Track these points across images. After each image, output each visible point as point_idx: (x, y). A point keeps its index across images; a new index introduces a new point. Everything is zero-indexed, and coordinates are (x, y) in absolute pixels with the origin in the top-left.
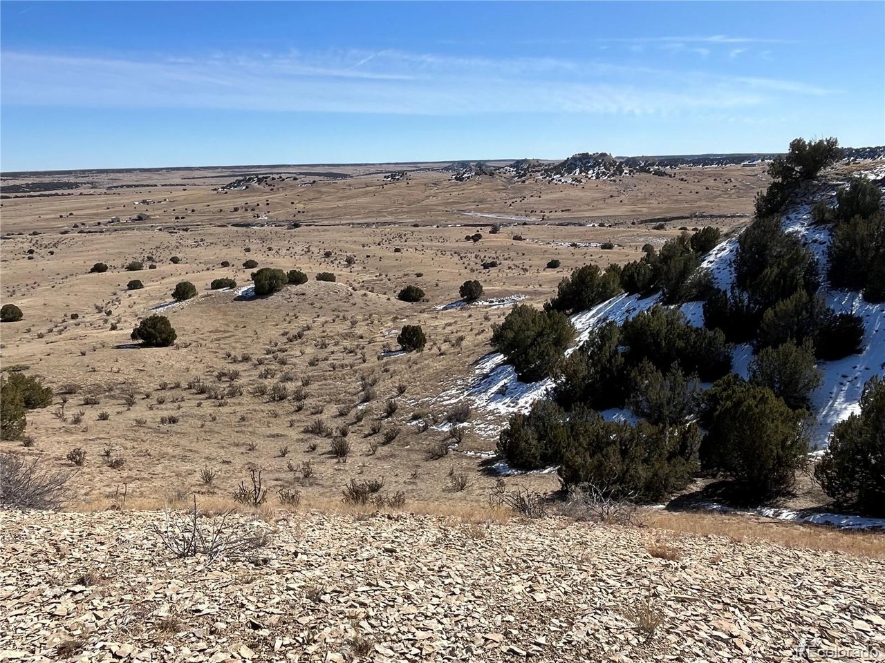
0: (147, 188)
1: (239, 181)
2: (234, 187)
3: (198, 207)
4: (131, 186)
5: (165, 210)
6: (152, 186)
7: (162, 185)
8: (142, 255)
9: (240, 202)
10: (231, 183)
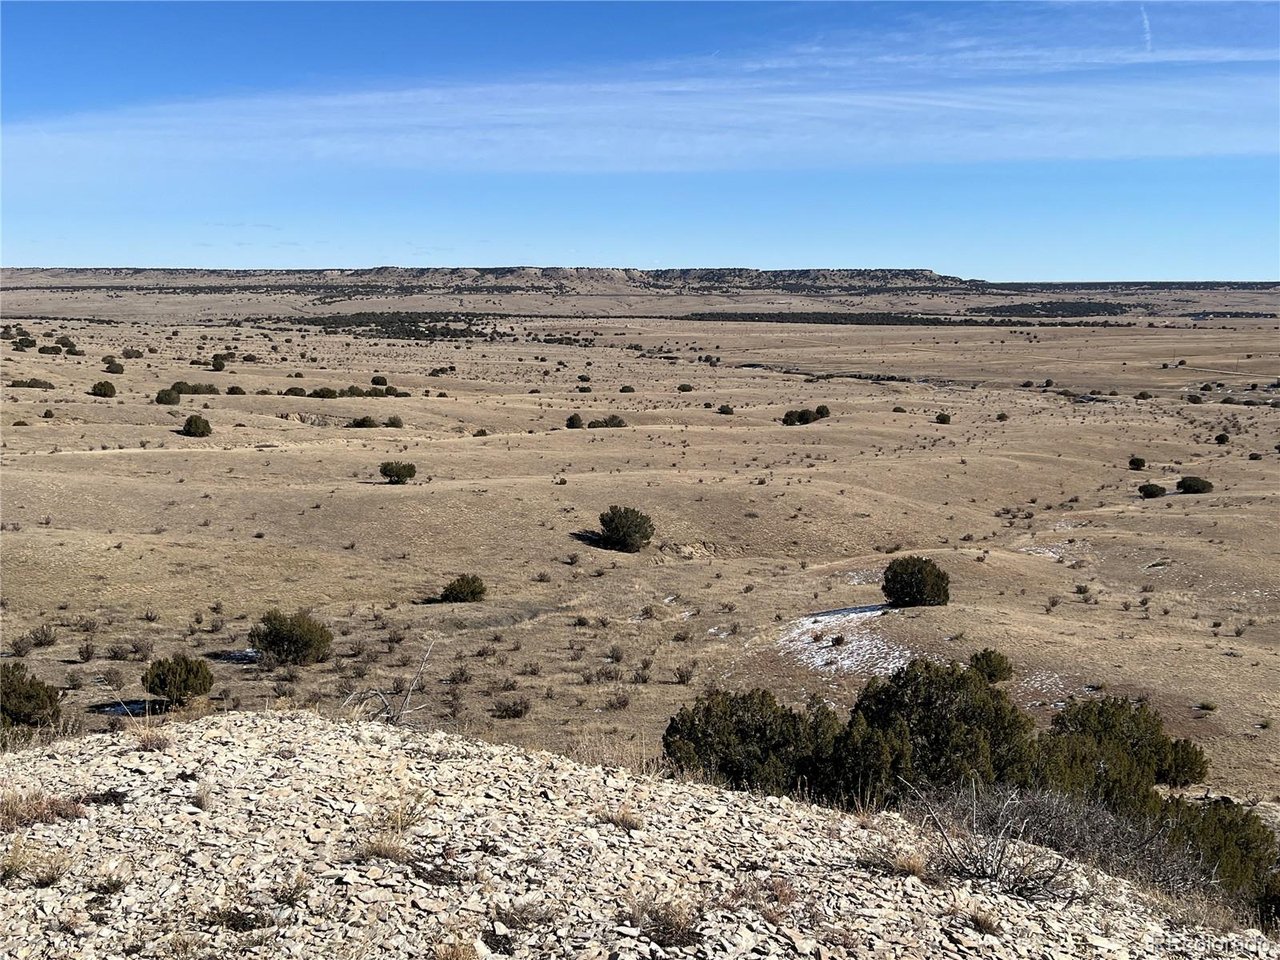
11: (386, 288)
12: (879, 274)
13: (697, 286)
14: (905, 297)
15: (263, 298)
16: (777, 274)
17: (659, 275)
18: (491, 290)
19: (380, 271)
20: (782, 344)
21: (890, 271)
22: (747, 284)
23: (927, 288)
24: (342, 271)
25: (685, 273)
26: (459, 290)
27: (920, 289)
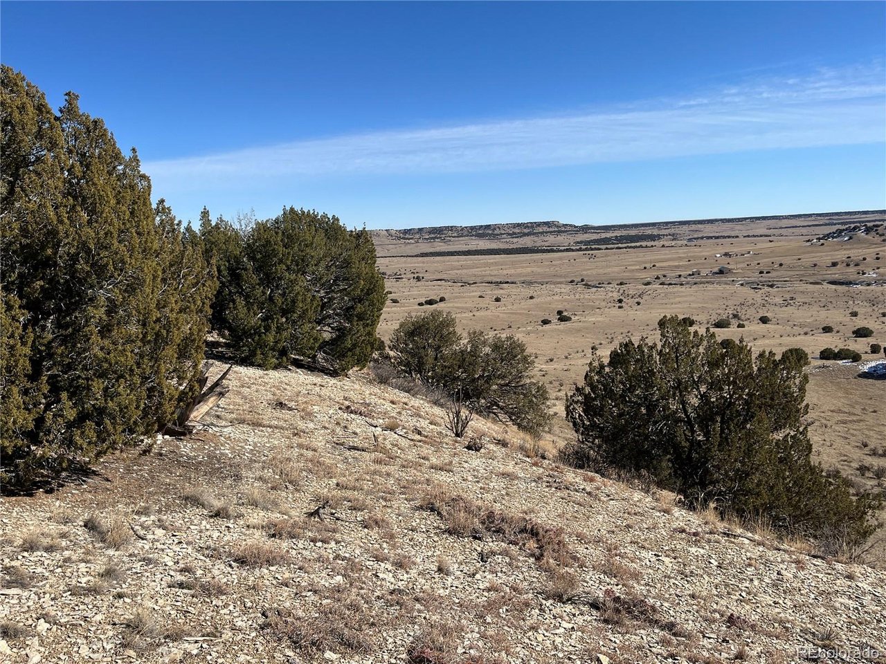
0: (728, 239)
1: (841, 231)
2: (833, 238)
3: (787, 261)
4: (711, 238)
5: (749, 263)
6: (733, 237)
7: (745, 237)
8: (727, 312)
9: (840, 255)
10: (830, 233)
12: (529, 225)
13: (427, 237)
14: (542, 237)
16: (472, 228)
17: (406, 232)
21: (535, 223)
22: (456, 235)
23: (554, 232)
25: (421, 230)
27: (551, 232)
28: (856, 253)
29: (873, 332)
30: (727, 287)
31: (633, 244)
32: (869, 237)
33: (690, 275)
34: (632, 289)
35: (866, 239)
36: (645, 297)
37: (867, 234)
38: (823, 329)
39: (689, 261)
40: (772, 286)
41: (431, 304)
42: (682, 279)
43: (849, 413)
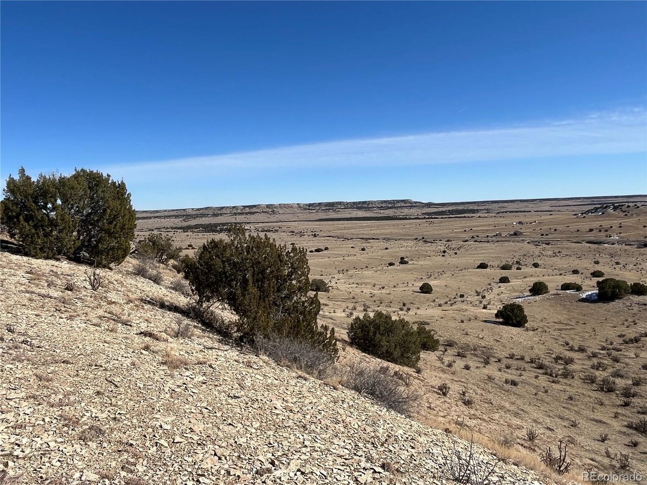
0: (523, 213)
1: (597, 209)
2: (592, 213)
3: (559, 228)
4: (513, 212)
5: (534, 228)
6: (527, 212)
7: (535, 211)
8: (513, 260)
9: (595, 224)
10: (590, 210)
11: (208, 214)
12: (392, 202)
13: (324, 208)
14: (400, 210)
15: (163, 220)
16: (354, 203)
17: (310, 205)
18: (247, 214)
19: (206, 208)
20: (345, 228)
21: (396, 200)
22: (343, 207)
23: (408, 206)
24: (193, 209)
25: (320, 204)
26: (235, 214)
27: (406, 207)
28: (606, 223)
29: (604, 274)
30: (518, 244)
31: (459, 216)
32: (616, 213)
33: (494, 236)
34: (454, 244)
35: (613, 214)
36: (462, 250)
37: (614, 211)
38: (573, 272)
39: (495, 227)
40: (548, 244)
41: (319, 252)
42: (489, 238)
43: (566, 324)
